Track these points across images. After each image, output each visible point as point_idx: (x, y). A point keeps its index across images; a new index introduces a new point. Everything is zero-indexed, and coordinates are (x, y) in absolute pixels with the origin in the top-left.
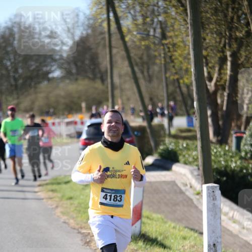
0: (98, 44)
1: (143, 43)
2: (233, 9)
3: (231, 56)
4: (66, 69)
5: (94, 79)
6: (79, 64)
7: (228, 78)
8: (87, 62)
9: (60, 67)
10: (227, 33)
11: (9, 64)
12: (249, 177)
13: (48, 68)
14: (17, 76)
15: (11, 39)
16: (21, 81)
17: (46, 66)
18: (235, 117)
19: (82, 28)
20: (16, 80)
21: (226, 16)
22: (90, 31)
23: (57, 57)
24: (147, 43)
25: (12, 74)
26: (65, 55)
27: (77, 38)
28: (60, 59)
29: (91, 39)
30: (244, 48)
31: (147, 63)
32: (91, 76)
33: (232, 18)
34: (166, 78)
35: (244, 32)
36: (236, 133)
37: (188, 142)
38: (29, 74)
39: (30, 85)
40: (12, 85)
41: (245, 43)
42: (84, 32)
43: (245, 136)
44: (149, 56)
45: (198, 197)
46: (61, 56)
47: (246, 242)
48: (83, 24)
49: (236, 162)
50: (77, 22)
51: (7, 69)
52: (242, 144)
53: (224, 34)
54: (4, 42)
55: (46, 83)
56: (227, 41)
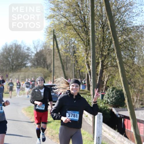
0: (47, 54)
1: (66, 54)
2: (103, 43)
3: (101, 62)
4: (33, 63)
5: (44, 67)
6: (38, 61)
7: (100, 70)
8: (42, 61)
9: (31, 62)
10: (100, 53)
11: (10, 59)
12: (107, 111)
13: (26, 62)
14: (13, 65)
15: (12, 49)
16: (14, 67)
17: (25, 61)
18: (101, 86)
19: (40, 47)
20: (12, 66)
21: (100, 46)
22: (43, 48)
23: (30, 58)
24: (67, 54)
25: (11, 64)
26: (33, 57)
27: (38, 51)
28: (31, 59)
29: (44, 52)
30: (106, 59)
31: (66, 63)
32: (43, 66)
33: (102, 47)
34: (74, 69)
35: (107, 53)
36: (101, 93)
37: (83, 95)
38: (18, 64)
39: (18, 68)
40: (11, 68)
41: (107, 57)
42: (41, 49)
43: (105, 94)
44: (67, 60)
45: (86, 118)
46: (31, 57)
47: (105, 137)
48: (41, 45)
49: (102, 105)
50: (39, 45)
51: (9, 61)
52: (104, 97)
53: (99, 53)
54: (9, 51)
55: (24, 68)
56: (100, 56)
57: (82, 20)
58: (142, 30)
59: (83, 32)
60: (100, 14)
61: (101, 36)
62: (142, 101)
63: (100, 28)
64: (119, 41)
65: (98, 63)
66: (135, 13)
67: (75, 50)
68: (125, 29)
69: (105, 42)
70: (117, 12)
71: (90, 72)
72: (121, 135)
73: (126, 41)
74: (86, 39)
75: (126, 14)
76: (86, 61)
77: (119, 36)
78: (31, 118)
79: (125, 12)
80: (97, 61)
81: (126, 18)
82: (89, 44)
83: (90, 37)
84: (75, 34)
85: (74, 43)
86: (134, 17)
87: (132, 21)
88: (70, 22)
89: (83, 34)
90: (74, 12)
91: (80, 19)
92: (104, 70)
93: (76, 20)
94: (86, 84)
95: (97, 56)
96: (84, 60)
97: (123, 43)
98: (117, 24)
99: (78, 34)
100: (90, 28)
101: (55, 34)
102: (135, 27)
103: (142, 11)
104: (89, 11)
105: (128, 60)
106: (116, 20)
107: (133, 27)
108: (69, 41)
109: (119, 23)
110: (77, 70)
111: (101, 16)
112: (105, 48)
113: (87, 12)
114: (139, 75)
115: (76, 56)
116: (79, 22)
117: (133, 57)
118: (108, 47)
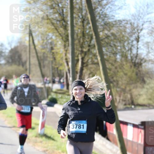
0: (22, 50)
2: (83, 39)
3: (81, 59)
5: (19, 65)
6: (13, 58)
7: (79, 68)
8: (16, 58)
9: (5, 59)
21: (79, 41)
22: (18, 44)
23: (3, 54)
24: (43, 51)
26: (7, 54)
27: (13, 47)
28: (4, 56)
29: (19, 48)
30: (87, 56)
33: (82, 43)
34: (52, 67)
35: (87, 49)
41: (87, 54)
44: (44, 57)
57: (60, 14)
58: (125, 25)
59: (61, 27)
60: (80, 7)
61: (81, 31)
62: (125, 101)
63: (80, 22)
64: (100, 36)
65: (78, 60)
66: (117, 6)
67: (53, 46)
68: (106, 24)
69: (85, 37)
70: (98, 5)
71: (69, 70)
72: (103, 138)
73: (107, 37)
74: (65, 34)
75: (107, 7)
76: (64, 58)
77: (101, 31)
78: (5, 120)
79: (106, 5)
80: (76, 58)
81: (107, 11)
82: (68, 40)
83: (69, 32)
84: (53, 29)
85: (51, 38)
86: (116, 10)
87: (114, 14)
88: (47, 15)
89: (61, 29)
90: (52, 5)
91: (58, 12)
92: (84, 68)
93: (53, 14)
94: (65, 83)
95: (76, 53)
96: (63, 57)
97: (104, 39)
98: (97, 18)
99: (56, 29)
100: (69, 23)
101: (30, 29)
102: (117, 21)
103: (125, 3)
104: (68, 3)
105: (110, 57)
106: (96, 14)
107: (115, 21)
108: (46, 36)
109: (100, 17)
110: (55, 68)
111: (81, 10)
112: (85, 44)
113: (66, 5)
114: (122, 73)
115: (53, 53)
116: (57, 15)
117: (115, 54)
118: (89, 43)
